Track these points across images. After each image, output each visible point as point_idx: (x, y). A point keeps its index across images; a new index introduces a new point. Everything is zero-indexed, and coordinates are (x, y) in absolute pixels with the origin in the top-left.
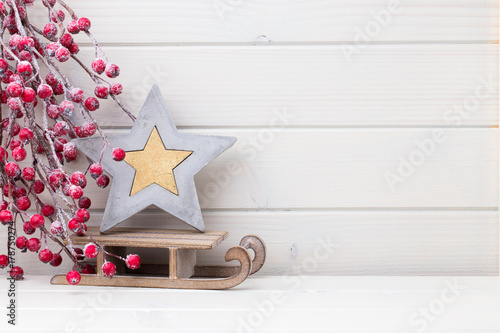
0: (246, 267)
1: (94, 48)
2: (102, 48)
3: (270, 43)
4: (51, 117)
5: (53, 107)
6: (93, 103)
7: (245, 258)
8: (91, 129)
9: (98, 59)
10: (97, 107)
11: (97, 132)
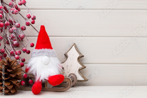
0: (70, 84)
1: (27, 10)
2: (30, 10)
3: (83, 9)
4: (10, 32)
5: (11, 29)
6: (24, 28)
7: (69, 81)
8: (23, 36)
9: (28, 14)
10: (25, 29)
11: (25, 37)
